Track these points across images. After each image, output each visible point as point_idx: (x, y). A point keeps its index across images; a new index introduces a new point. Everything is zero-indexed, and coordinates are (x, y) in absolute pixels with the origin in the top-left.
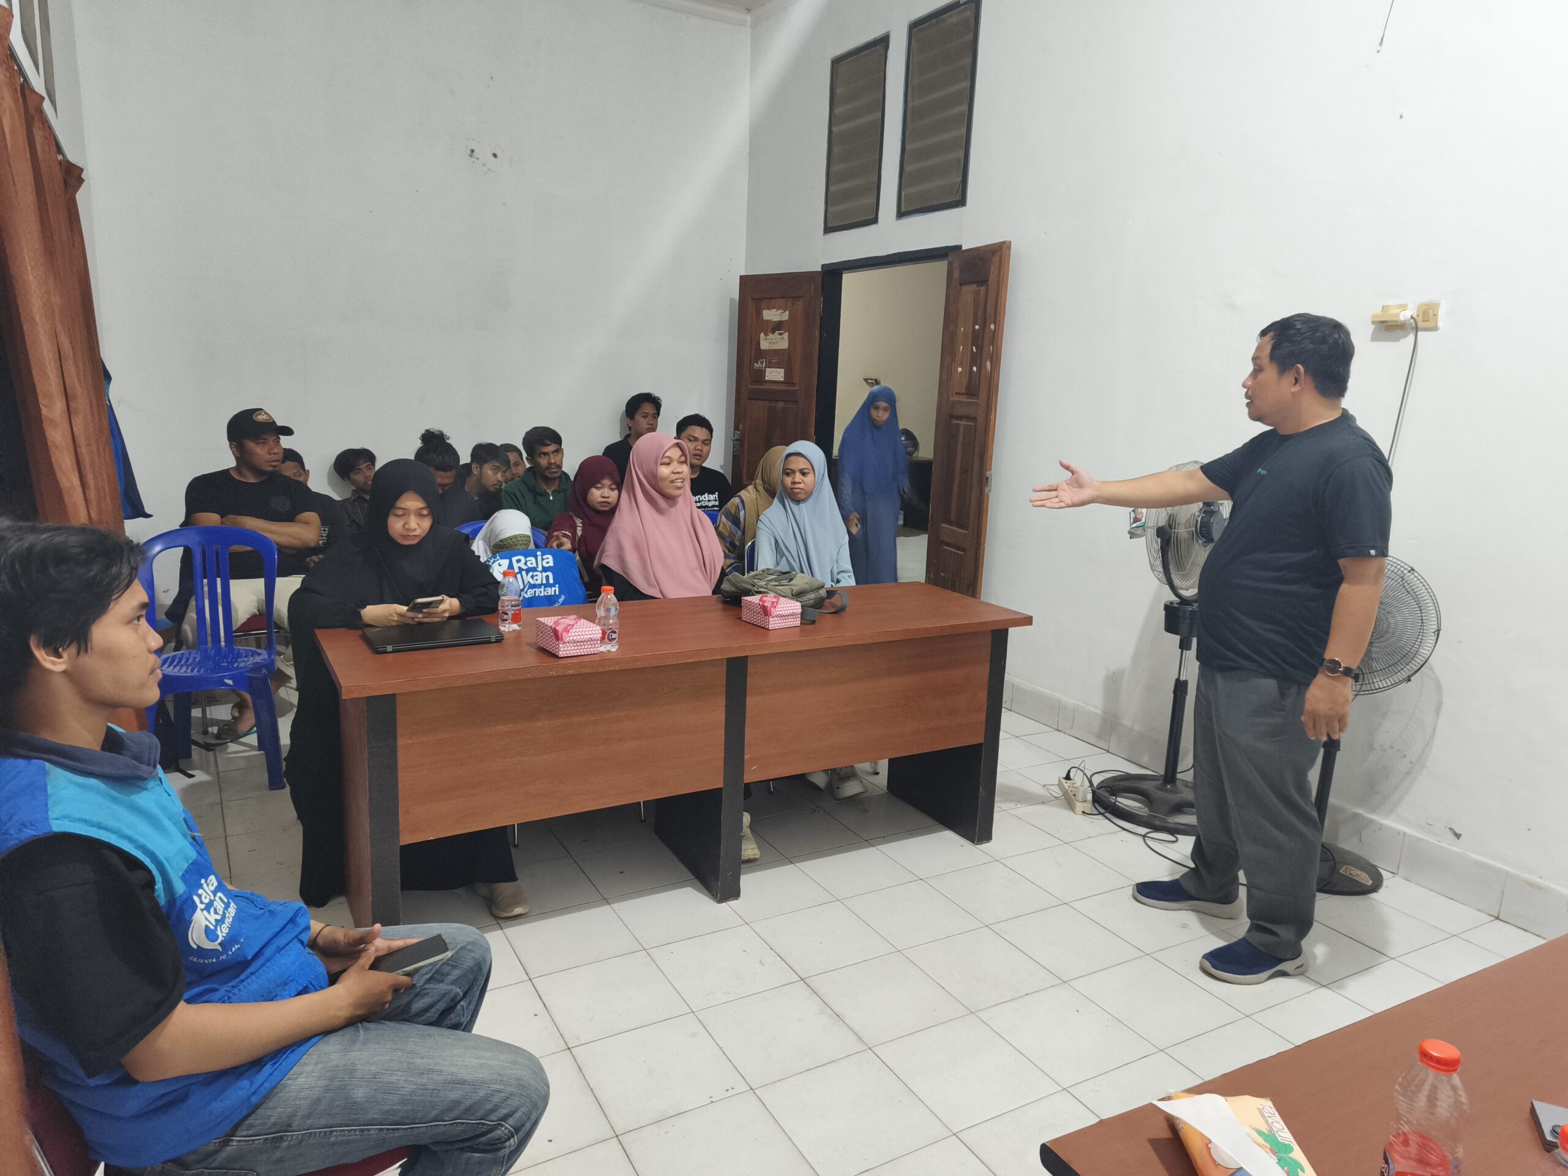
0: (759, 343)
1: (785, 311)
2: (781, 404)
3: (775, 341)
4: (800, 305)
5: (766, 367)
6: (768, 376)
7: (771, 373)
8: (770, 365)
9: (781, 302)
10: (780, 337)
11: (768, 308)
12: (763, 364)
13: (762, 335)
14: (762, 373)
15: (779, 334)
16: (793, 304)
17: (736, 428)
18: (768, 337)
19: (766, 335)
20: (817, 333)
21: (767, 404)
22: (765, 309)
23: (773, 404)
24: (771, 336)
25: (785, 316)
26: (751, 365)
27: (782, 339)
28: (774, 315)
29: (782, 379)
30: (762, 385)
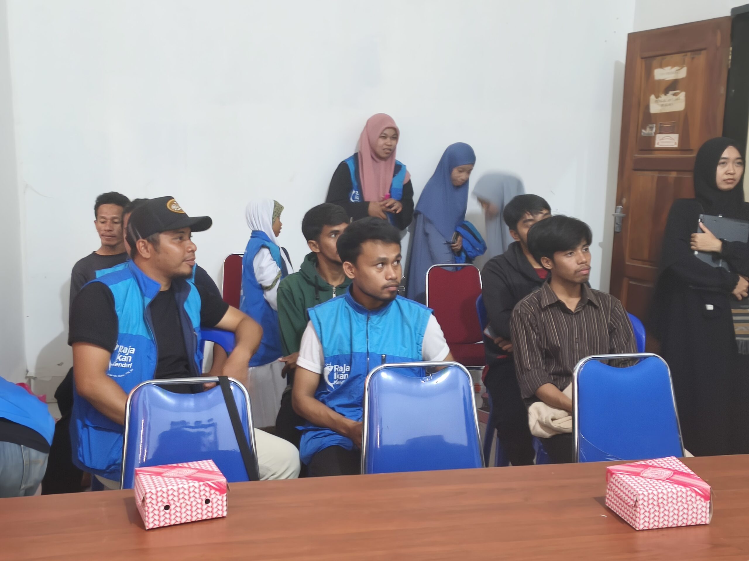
0: (648, 107)
1: (682, 67)
2: (674, 175)
3: (668, 103)
4: (701, 59)
5: (656, 133)
6: (658, 143)
7: (662, 139)
8: (661, 130)
9: (677, 57)
10: (675, 97)
11: (661, 66)
12: (652, 130)
13: (653, 97)
14: (650, 140)
15: (674, 95)
16: (693, 58)
17: (619, 202)
18: (660, 99)
19: (657, 97)
20: (723, 90)
21: (656, 174)
22: (656, 68)
23: (664, 175)
24: (663, 97)
25: (682, 73)
26: (638, 132)
27: (677, 99)
28: (669, 73)
29: (676, 146)
30: (651, 154)
